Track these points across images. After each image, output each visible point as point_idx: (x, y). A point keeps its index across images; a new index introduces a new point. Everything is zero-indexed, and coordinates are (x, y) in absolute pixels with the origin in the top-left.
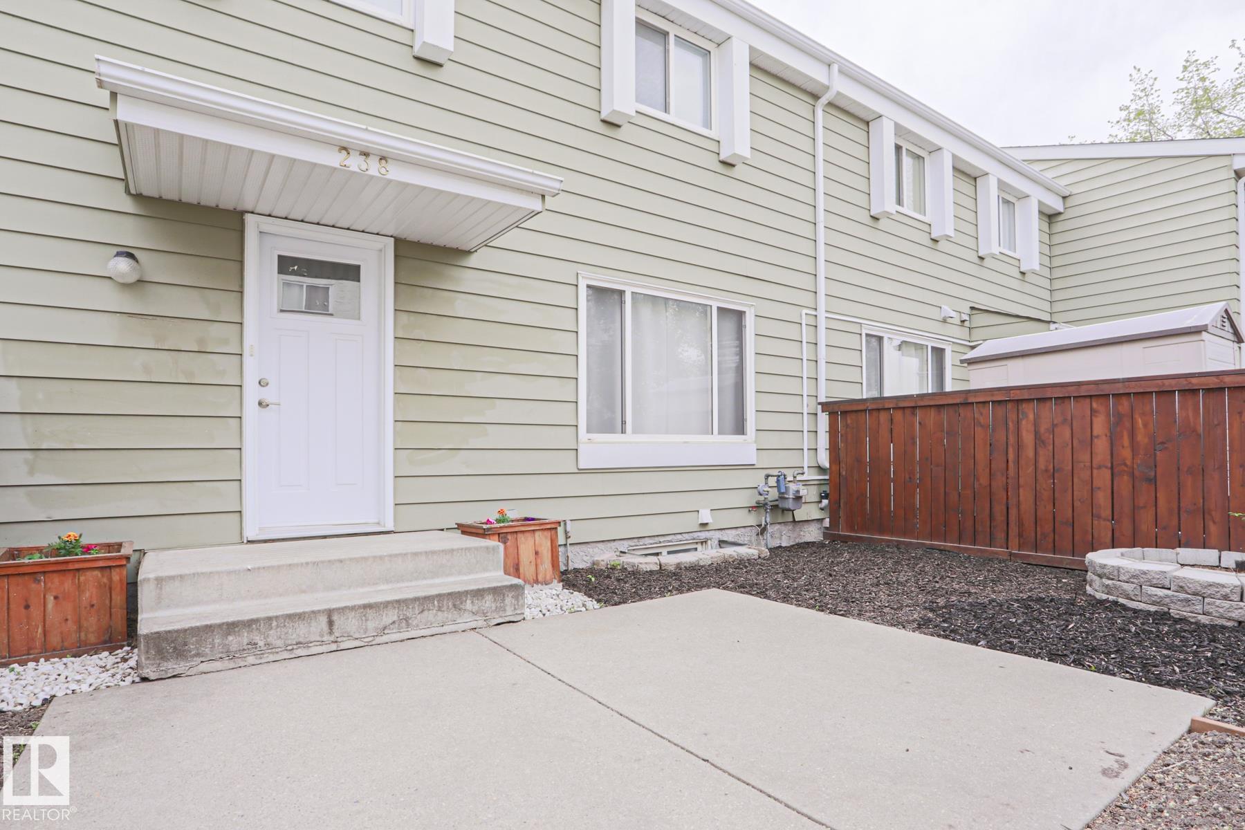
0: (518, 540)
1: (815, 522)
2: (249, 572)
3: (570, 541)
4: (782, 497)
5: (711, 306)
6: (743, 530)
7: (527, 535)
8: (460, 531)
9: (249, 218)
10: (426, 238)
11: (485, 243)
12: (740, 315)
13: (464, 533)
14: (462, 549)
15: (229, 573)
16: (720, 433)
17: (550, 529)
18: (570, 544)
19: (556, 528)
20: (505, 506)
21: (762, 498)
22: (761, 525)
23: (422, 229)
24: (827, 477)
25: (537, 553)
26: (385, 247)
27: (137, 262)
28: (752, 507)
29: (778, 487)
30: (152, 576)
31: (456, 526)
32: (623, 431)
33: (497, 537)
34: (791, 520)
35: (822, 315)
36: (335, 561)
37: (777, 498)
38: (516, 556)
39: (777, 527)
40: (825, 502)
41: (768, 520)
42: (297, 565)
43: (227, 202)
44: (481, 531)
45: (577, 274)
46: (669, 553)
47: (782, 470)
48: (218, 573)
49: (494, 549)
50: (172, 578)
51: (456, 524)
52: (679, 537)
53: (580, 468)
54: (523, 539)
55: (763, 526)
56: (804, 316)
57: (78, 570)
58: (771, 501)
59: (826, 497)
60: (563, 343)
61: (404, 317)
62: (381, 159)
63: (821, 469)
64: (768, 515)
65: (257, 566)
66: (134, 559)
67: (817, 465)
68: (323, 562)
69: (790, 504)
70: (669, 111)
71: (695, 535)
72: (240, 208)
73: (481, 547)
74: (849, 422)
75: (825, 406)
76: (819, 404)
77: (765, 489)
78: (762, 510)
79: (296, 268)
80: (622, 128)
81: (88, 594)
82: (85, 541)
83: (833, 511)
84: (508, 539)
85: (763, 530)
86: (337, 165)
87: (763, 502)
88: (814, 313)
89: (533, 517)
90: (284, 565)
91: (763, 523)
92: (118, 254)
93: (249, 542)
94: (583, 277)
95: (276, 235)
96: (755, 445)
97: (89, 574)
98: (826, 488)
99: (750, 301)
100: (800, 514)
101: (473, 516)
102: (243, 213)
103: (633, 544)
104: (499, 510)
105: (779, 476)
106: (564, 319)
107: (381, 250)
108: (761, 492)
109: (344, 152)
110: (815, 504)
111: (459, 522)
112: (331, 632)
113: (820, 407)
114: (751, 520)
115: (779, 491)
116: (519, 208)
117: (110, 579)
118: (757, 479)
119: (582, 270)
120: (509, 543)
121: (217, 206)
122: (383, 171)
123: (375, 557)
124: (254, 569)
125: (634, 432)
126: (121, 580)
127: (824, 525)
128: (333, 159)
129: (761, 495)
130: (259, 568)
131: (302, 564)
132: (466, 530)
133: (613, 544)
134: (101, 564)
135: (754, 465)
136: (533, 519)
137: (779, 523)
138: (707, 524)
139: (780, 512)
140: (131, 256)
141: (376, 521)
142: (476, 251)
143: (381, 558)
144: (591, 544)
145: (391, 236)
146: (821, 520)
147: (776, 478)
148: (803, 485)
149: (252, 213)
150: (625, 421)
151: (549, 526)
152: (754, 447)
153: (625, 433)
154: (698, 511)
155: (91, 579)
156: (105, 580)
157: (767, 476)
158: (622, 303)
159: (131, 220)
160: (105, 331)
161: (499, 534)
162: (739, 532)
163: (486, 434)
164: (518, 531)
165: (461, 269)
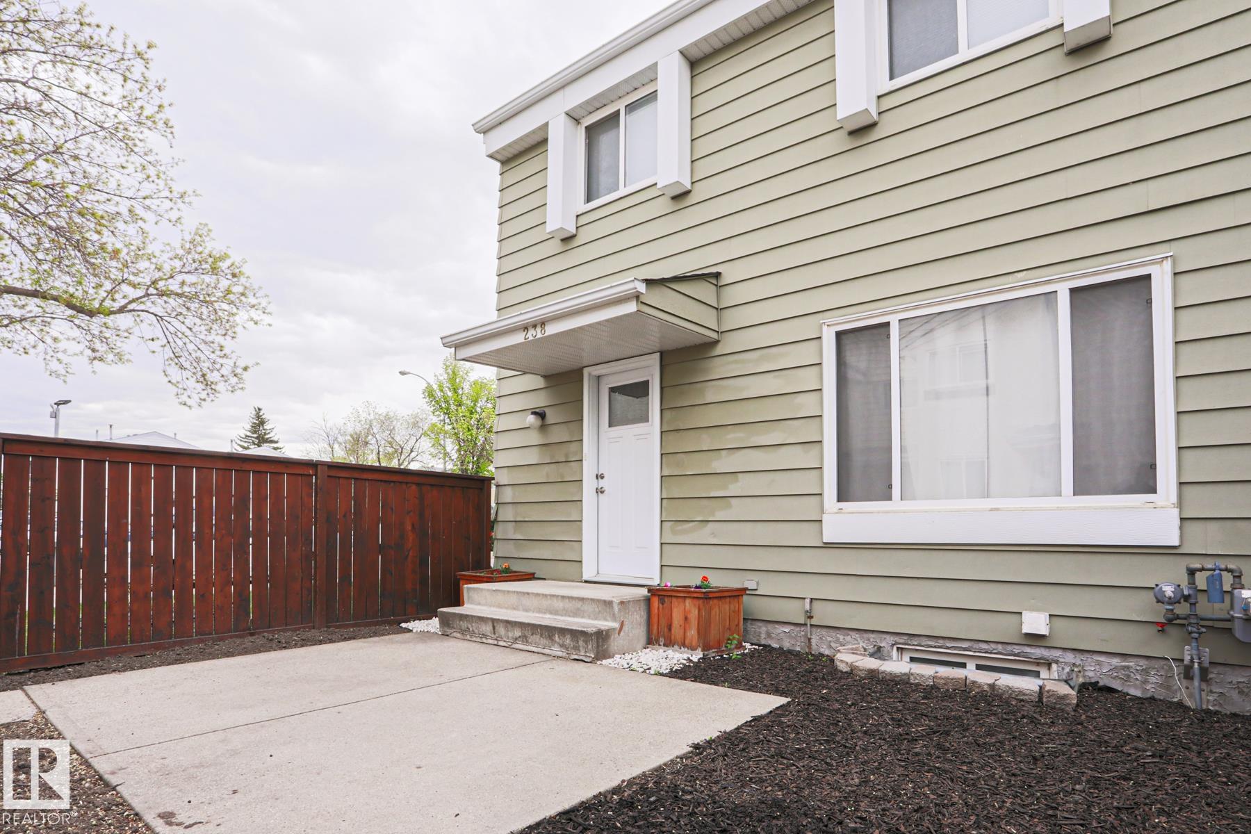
5: (1055, 291)
6: (1143, 662)
7: (680, 600)
9: (582, 371)
16: (1077, 491)
18: (811, 625)
25: (686, 618)
28: (1161, 624)
29: (1208, 592)
32: (888, 498)
38: (670, 617)
41: (1196, 653)
45: (821, 324)
46: (979, 667)
52: (984, 646)
53: (825, 541)
54: (676, 603)
55: (1187, 662)
58: (1205, 619)
61: (669, 415)
62: (542, 325)
64: (1195, 644)
70: (958, 48)
71: (1017, 649)
72: (580, 366)
77: (1168, 593)
86: (524, 341)
92: (532, 414)
93: (585, 581)
94: (828, 326)
96: (1176, 511)
102: (582, 368)
103: (902, 641)
105: (1213, 571)
106: (809, 378)
108: (1162, 597)
109: (526, 330)
112: (494, 633)
114: (1163, 647)
115: (1209, 599)
119: (827, 318)
120: (665, 605)
122: (543, 332)
125: (903, 498)
128: (519, 338)
129: (1162, 602)
133: (871, 636)
135: (1175, 547)
138: (1043, 636)
142: (720, 339)
144: (842, 630)
145: (658, 352)
149: (586, 367)
150: (891, 486)
152: (1174, 515)
153: (890, 500)
154: (1021, 613)
157: (1194, 571)
158: (885, 336)
159: (543, 392)
162: (1131, 664)
163: (730, 506)
164: (675, 596)
165: (710, 359)
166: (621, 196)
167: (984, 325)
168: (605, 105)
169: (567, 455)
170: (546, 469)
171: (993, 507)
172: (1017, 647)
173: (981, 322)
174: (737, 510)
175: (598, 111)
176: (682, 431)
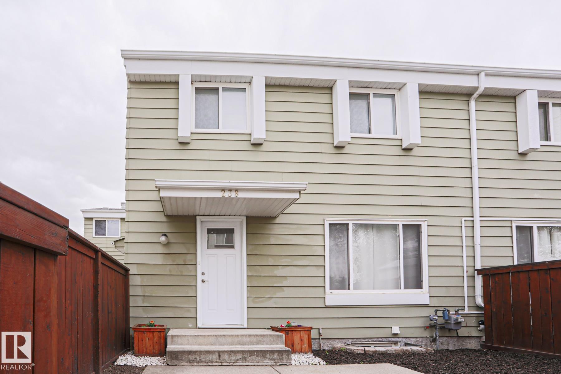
0: (293, 334)
1: (475, 337)
2: (196, 337)
3: (321, 337)
4: (447, 322)
5: (399, 224)
6: (421, 339)
7: (298, 332)
8: (272, 330)
9: (198, 217)
10: (258, 215)
11: (281, 213)
12: (418, 227)
13: (273, 330)
14: (268, 335)
15: (191, 336)
16: (405, 288)
17: (308, 330)
18: (322, 339)
19: (310, 330)
20: (290, 321)
21: (432, 322)
22: (433, 337)
23: (257, 211)
24: (483, 312)
25: (301, 340)
26: (243, 220)
27: (167, 237)
28: (427, 327)
29: (444, 317)
30: (170, 334)
31: (270, 328)
32: (349, 289)
33: (284, 332)
34: (456, 335)
35: (477, 219)
36: (222, 335)
37: (444, 323)
38: (292, 340)
39: (445, 339)
40: (482, 327)
41: (437, 334)
42: (210, 335)
43: (191, 214)
44: (278, 330)
45: (324, 219)
47: (446, 308)
48: (187, 335)
49: (281, 336)
50: (175, 336)
51: (271, 327)
52: (380, 339)
53: (326, 305)
54: (295, 334)
55: (434, 337)
56: (463, 222)
57: (153, 331)
58: (439, 324)
59: (483, 324)
60: (318, 251)
61: (250, 247)
62: (236, 191)
63: (478, 307)
64: (437, 332)
65: (198, 334)
66: (167, 330)
67: (476, 305)
68: (218, 335)
69: (452, 327)
70: (371, 132)
71: (390, 339)
72: (195, 214)
73: (275, 335)
74: (497, 280)
75: (480, 272)
76: (476, 270)
77: (434, 318)
78: (434, 329)
79: (213, 232)
80: (345, 148)
81: (155, 339)
82: (155, 324)
83: (488, 332)
84: (289, 333)
85: (434, 340)
86: (221, 197)
87: (433, 325)
88: (472, 219)
89: (301, 325)
90: (206, 335)
91: (434, 336)
92: (163, 235)
93: (199, 328)
94: (327, 220)
95: (206, 222)
96: (429, 294)
97: (156, 333)
98: (483, 319)
99: (424, 218)
100: (462, 332)
101: (277, 324)
102: (196, 216)
103: (354, 341)
104: (287, 322)
105: (444, 311)
106: (319, 240)
107: (241, 222)
108: (432, 319)
109: (223, 191)
110: (475, 328)
111: (271, 326)
112: (220, 359)
113: (476, 272)
114: (426, 334)
115: (444, 318)
116: (289, 199)
117: (161, 335)
118: (430, 312)
119: (326, 217)
120: (289, 335)
121: (188, 215)
122: (237, 195)
123: (236, 335)
124: (197, 335)
125: (354, 289)
126: (163, 336)
127: (482, 340)
128: (219, 195)
129: (432, 320)
130: (199, 335)
131: (212, 335)
132: (274, 329)
133: (343, 340)
134: (158, 330)
135: (428, 305)
136: (300, 326)
137: (446, 337)
138: (397, 334)
139: (447, 331)
140: (165, 235)
141: (241, 324)
142: (278, 216)
143: (238, 336)
144: (332, 339)
145: (245, 216)
146: (480, 337)
147: (442, 312)
148: (461, 316)
149: (199, 215)
150: (350, 284)
151: (307, 329)
152: (428, 295)
153: (350, 289)
154: (392, 327)
155: (156, 334)
156: (159, 335)
157: (436, 311)
158: (347, 229)
159: (165, 224)
160: (159, 260)
161: (285, 331)
162: (418, 340)
163: (283, 291)
164: (294, 331)
165: (271, 224)
166: (221, 133)
167: (373, 230)
168: (210, 82)
169: (185, 261)
170: (169, 267)
171: (384, 292)
172: (390, 338)
173: (372, 230)
174: (287, 292)
175: (200, 83)
176: (258, 256)
